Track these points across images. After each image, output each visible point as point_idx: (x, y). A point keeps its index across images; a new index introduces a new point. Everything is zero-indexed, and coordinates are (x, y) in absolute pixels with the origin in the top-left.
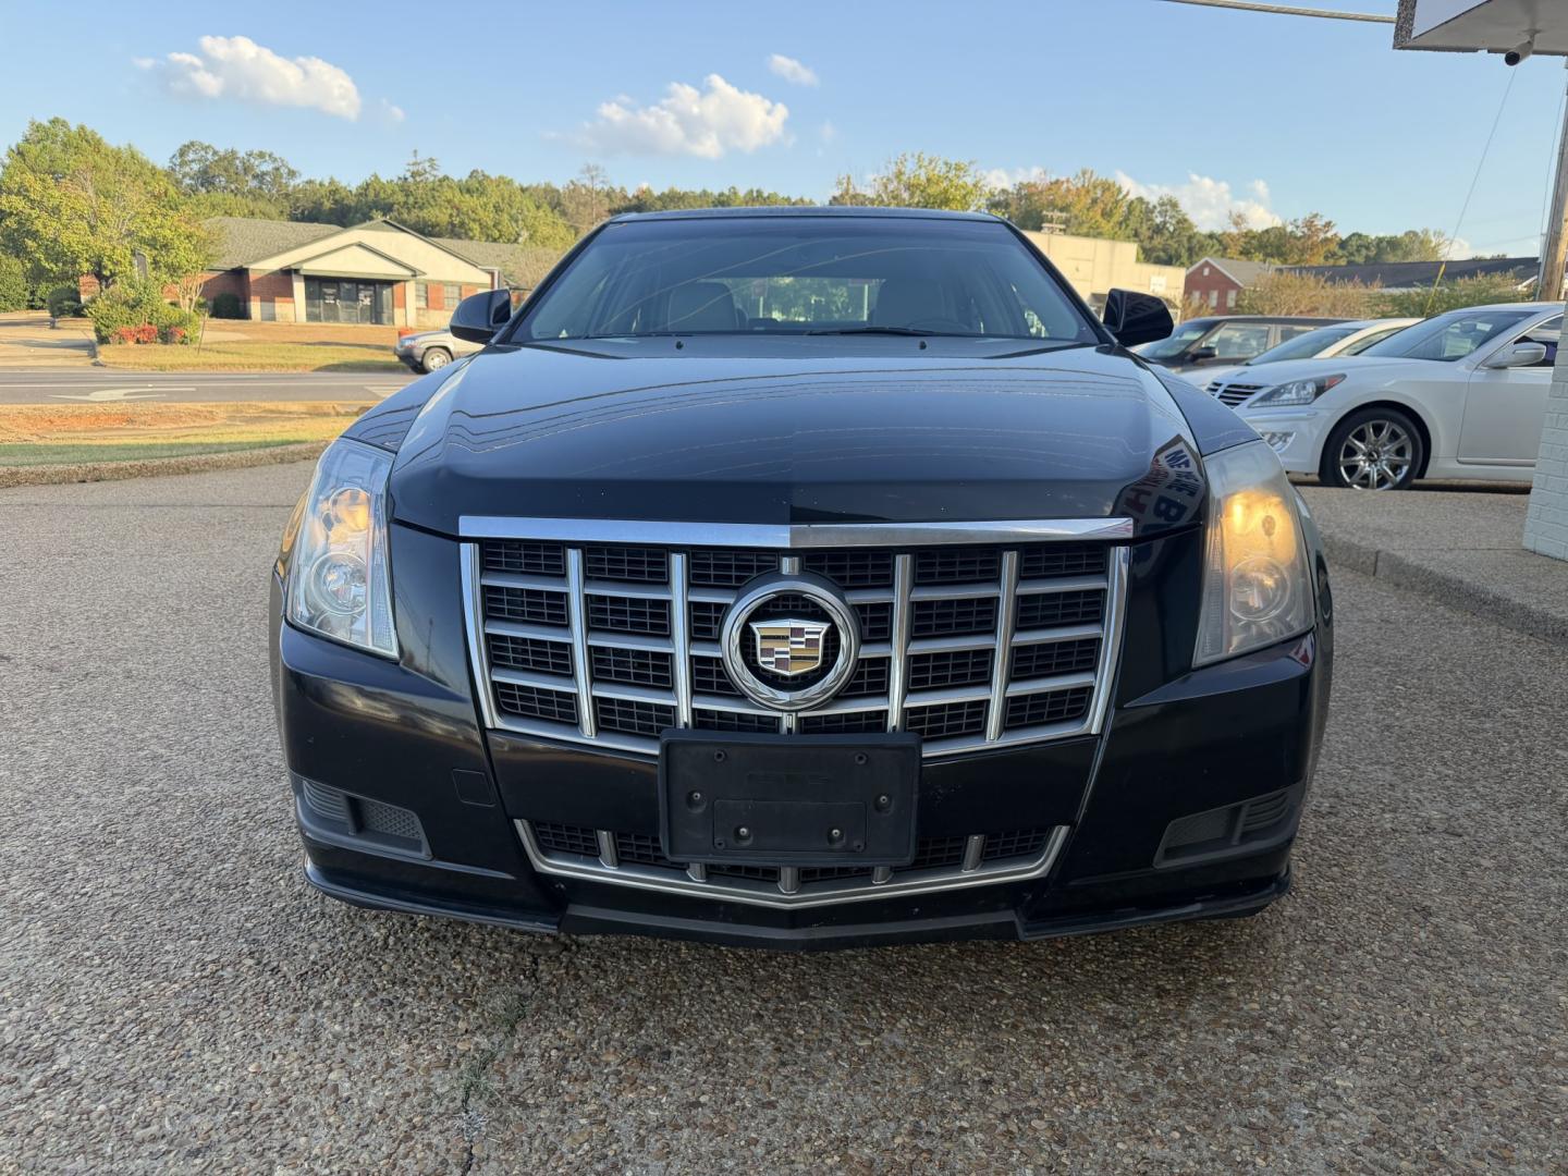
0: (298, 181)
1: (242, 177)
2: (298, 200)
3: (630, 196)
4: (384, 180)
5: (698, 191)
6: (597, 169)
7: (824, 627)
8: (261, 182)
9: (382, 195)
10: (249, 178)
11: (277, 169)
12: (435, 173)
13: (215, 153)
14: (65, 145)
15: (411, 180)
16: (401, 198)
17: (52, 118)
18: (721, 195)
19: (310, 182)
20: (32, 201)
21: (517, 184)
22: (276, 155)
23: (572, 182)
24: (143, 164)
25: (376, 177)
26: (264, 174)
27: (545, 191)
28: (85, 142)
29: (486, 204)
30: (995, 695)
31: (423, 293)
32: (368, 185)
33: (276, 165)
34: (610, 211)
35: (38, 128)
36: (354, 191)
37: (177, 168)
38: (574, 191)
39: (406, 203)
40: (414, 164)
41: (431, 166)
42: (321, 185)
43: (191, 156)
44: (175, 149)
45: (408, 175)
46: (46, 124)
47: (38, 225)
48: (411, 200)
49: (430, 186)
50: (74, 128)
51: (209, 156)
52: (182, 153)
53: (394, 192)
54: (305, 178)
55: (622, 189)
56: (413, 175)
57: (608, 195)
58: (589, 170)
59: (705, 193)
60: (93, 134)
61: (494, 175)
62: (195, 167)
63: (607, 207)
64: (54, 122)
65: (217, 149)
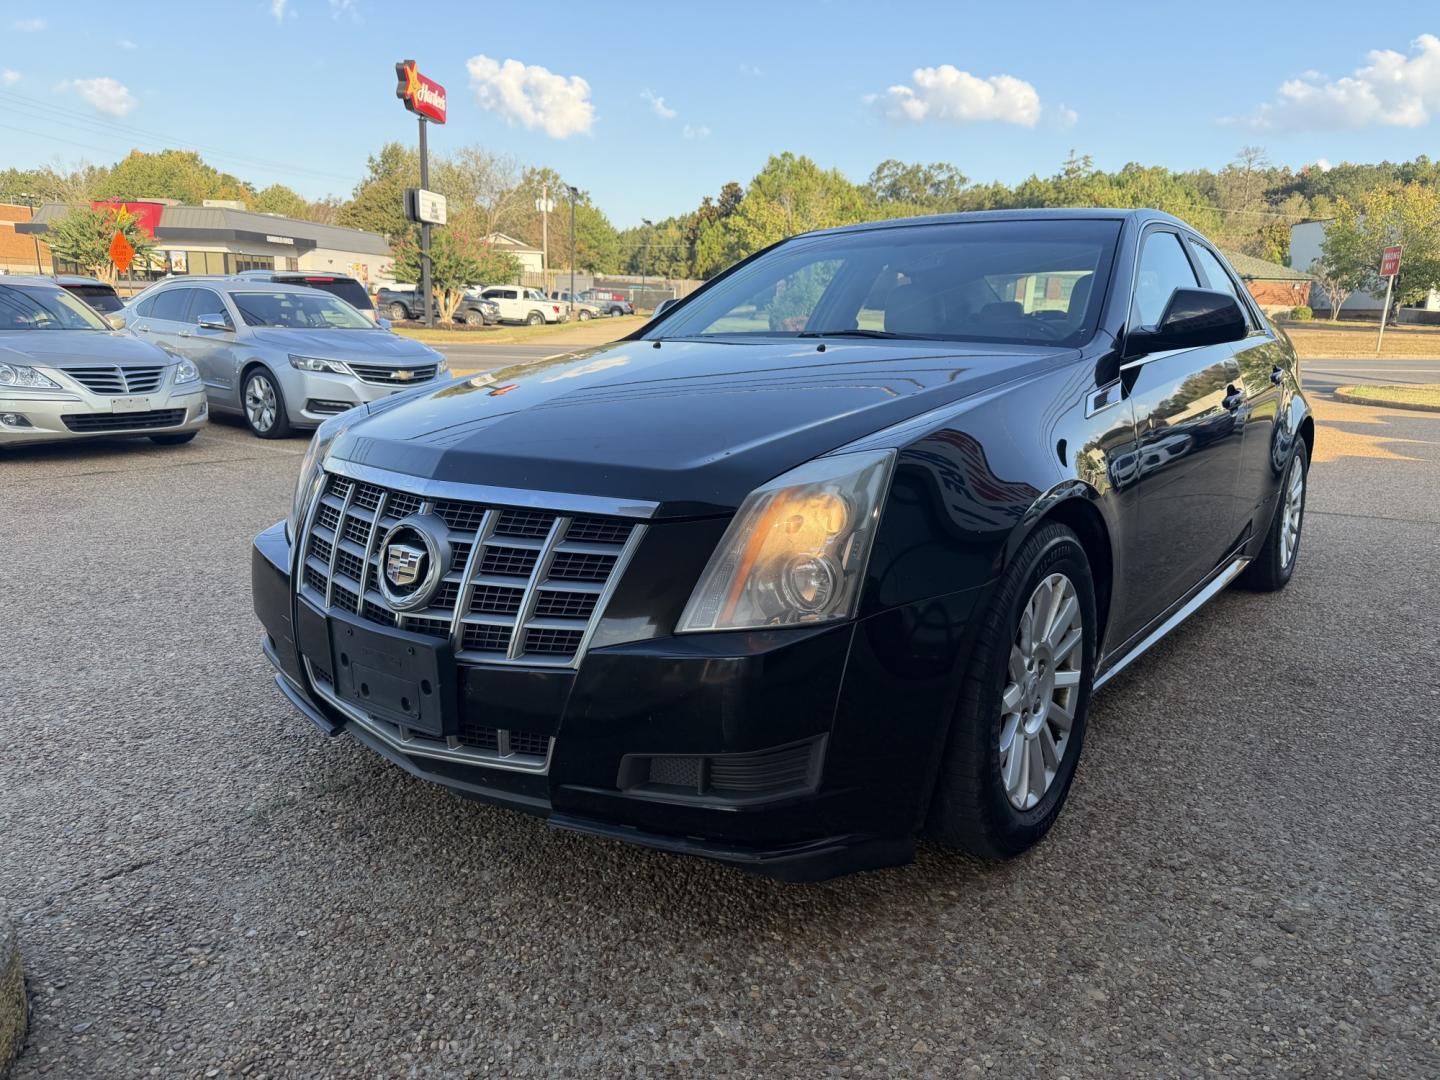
0: (967, 187)
1: (921, 187)
2: (965, 202)
3: (1293, 175)
4: (1041, 180)
5: (1376, 163)
6: (1256, 151)
7: (420, 554)
8: (937, 190)
9: (1036, 194)
10: (928, 187)
11: (951, 177)
12: (1088, 169)
13: (904, 168)
14: (789, 172)
15: (1065, 177)
16: (1053, 195)
17: (783, 152)
18: (1407, 165)
19: (978, 186)
20: (749, 220)
21: (1170, 173)
22: (952, 166)
23: (1230, 166)
24: (842, 183)
25: (1035, 177)
26: (940, 182)
27: (1200, 177)
28: (806, 167)
29: (1124, 196)
30: (517, 624)
31: (1043, 285)
32: (1026, 184)
33: (951, 174)
34: (1267, 193)
35: (773, 161)
36: (1014, 192)
37: (874, 184)
38: (1231, 174)
39: (1057, 199)
40: (1070, 163)
41: (1085, 163)
42: (986, 188)
43: (886, 172)
44: (874, 169)
45: (1062, 173)
46: (779, 157)
47: (750, 239)
48: (1062, 196)
49: (1082, 182)
50: (797, 158)
51: (899, 172)
52: (880, 170)
53: (1047, 190)
54: (973, 183)
55: (1286, 169)
56: (1067, 173)
57: (1268, 176)
58: (1247, 152)
59: (1385, 165)
60: (810, 162)
61: (1148, 167)
62: (888, 181)
63: (1264, 189)
64: (784, 155)
65: (905, 164)
